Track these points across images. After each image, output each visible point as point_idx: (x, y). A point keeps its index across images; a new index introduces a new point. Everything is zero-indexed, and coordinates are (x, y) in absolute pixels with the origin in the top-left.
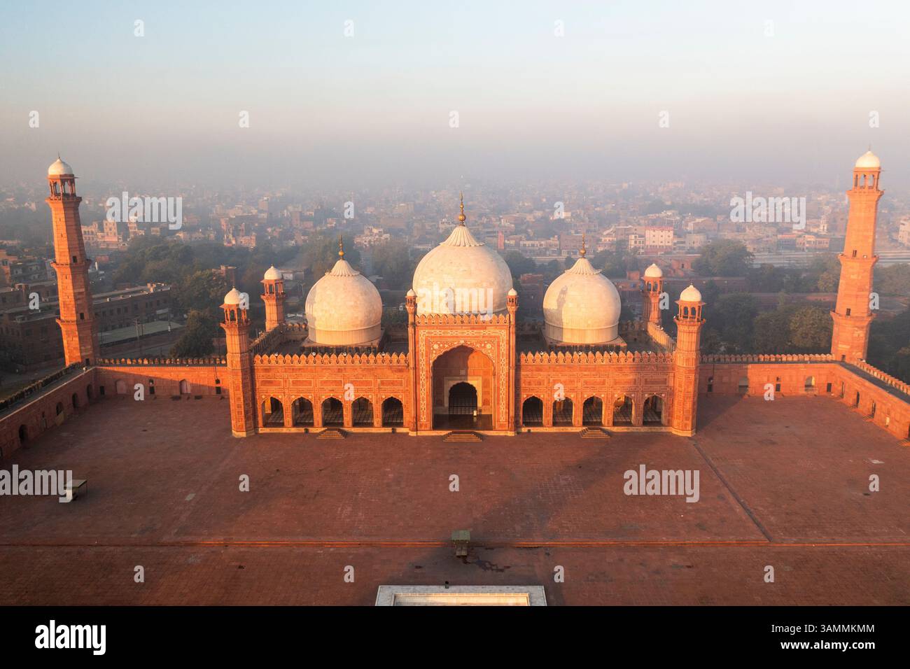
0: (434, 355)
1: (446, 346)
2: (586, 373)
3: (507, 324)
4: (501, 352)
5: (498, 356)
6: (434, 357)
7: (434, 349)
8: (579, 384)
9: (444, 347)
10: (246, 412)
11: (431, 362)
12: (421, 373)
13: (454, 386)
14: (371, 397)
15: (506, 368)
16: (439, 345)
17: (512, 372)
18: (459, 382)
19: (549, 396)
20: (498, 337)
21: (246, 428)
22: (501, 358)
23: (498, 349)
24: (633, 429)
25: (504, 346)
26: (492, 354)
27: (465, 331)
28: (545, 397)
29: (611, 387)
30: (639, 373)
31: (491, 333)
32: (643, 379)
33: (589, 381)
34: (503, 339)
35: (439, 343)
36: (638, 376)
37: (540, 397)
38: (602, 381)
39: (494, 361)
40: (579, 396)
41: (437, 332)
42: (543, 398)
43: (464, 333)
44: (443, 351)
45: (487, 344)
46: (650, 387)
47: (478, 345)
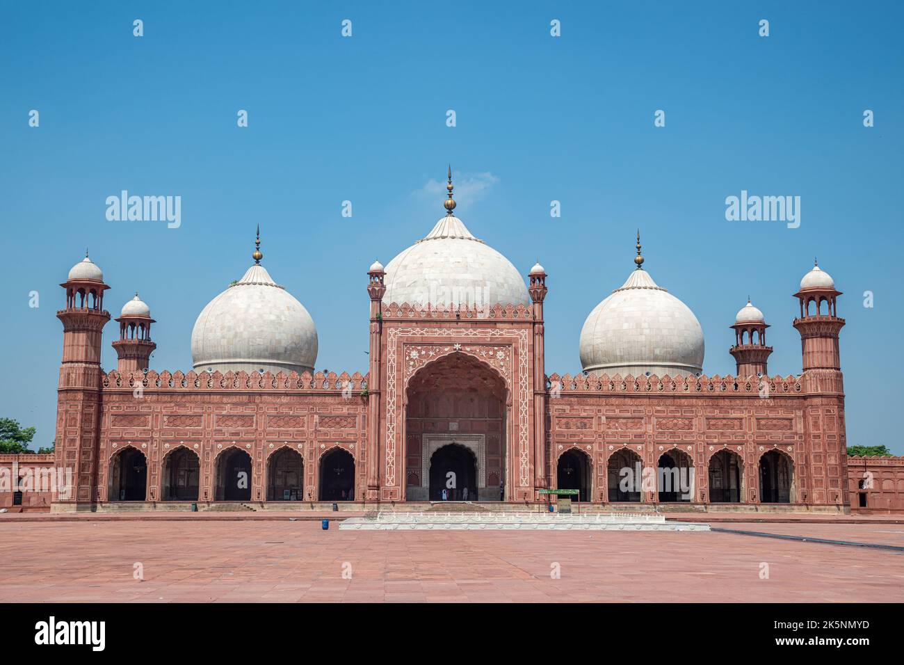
0: (411, 369)
1: (431, 353)
2: (659, 408)
3: (530, 319)
4: (521, 366)
5: (516, 371)
6: (411, 371)
7: (411, 359)
8: (650, 427)
9: (427, 355)
10: (82, 467)
11: (406, 380)
12: (388, 399)
13: (439, 450)
14: (303, 449)
15: (529, 393)
16: (419, 352)
17: (540, 400)
18: (448, 442)
19: (600, 447)
20: (516, 340)
21: (78, 496)
22: (521, 375)
23: (517, 360)
24: (745, 509)
25: (525, 354)
26: (507, 369)
27: (463, 330)
28: (594, 450)
29: (702, 434)
30: (747, 409)
31: (504, 332)
32: (754, 420)
33: (664, 422)
34: (523, 345)
35: (419, 348)
36: (745, 415)
37: (585, 448)
38: (687, 422)
39: (509, 381)
40: (651, 449)
41: (417, 332)
42: (591, 451)
43: (460, 332)
44: (426, 362)
45: (498, 350)
46: (767, 433)
47: (484, 353)
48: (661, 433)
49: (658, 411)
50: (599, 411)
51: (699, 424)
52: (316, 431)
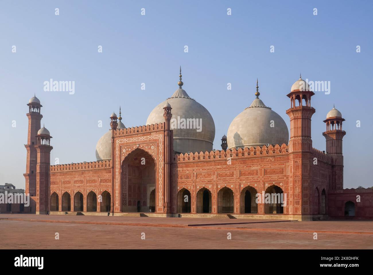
0: (123, 157)
1: (130, 150)
2: (219, 167)
3: (163, 129)
4: (160, 151)
6: (123, 158)
7: (123, 153)
8: (215, 177)
9: (128, 150)
11: (122, 162)
12: (116, 170)
14: (96, 191)
15: (162, 163)
16: (126, 150)
19: (194, 187)
20: (158, 140)
22: (159, 155)
23: (158, 149)
24: (257, 217)
25: (161, 146)
26: (155, 153)
27: (140, 138)
28: (191, 189)
29: (238, 178)
30: (260, 164)
31: (154, 136)
32: (263, 170)
33: (221, 173)
34: (161, 141)
35: (126, 148)
36: (259, 167)
37: (188, 188)
38: (231, 173)
39: (155, 159)
40: (215, 187)
41: (125, 140)
42: (190, 189)
43: (139, 139)
44: (128, 153)
45: (152, 145)
46: (270, 177)
47: (147, 147)
48: (219, 179)
49: (218, 169)
50: (194, 170)
51: (237, 174)
52: (100, 184)
